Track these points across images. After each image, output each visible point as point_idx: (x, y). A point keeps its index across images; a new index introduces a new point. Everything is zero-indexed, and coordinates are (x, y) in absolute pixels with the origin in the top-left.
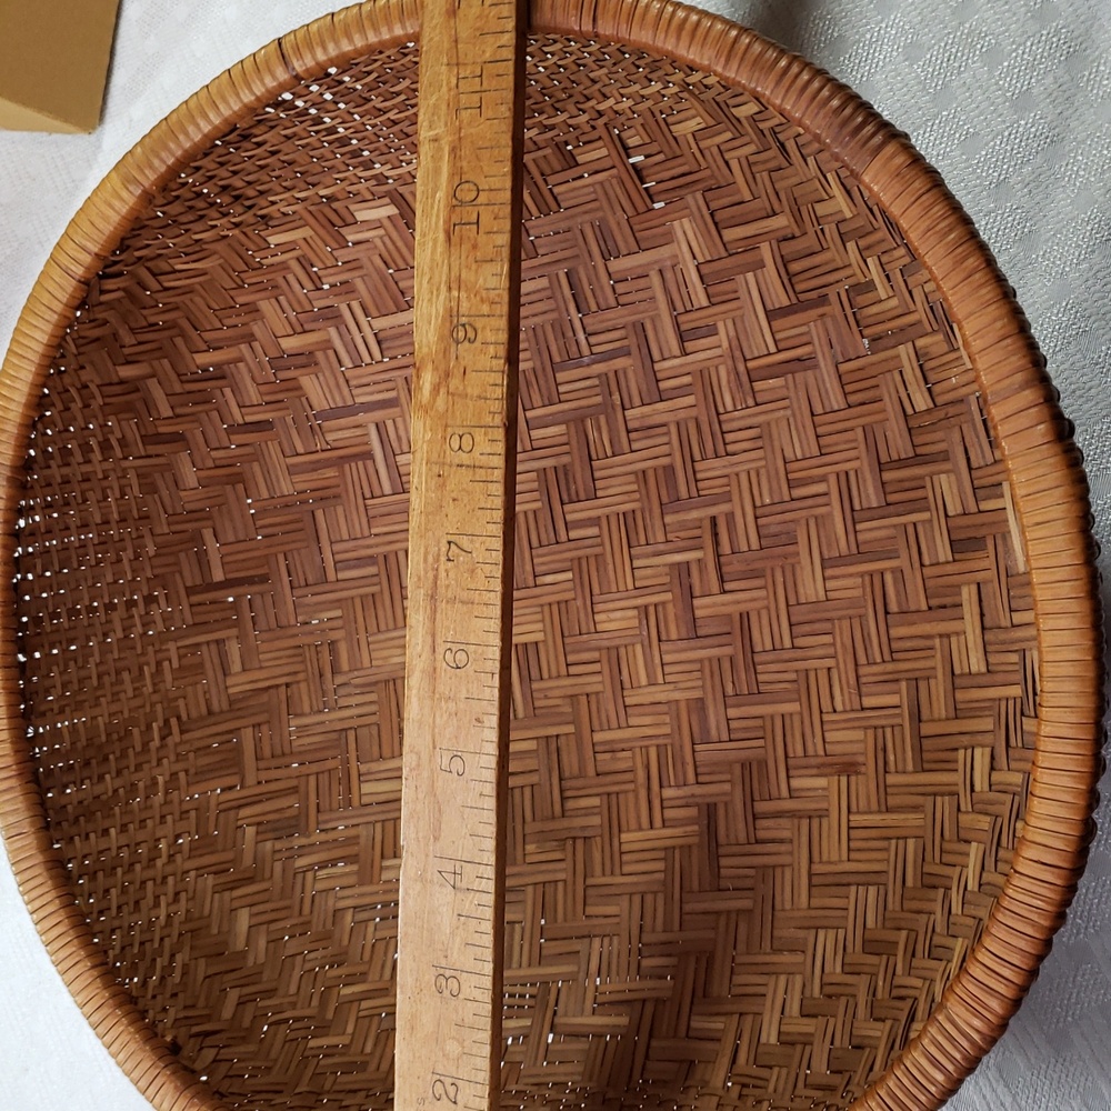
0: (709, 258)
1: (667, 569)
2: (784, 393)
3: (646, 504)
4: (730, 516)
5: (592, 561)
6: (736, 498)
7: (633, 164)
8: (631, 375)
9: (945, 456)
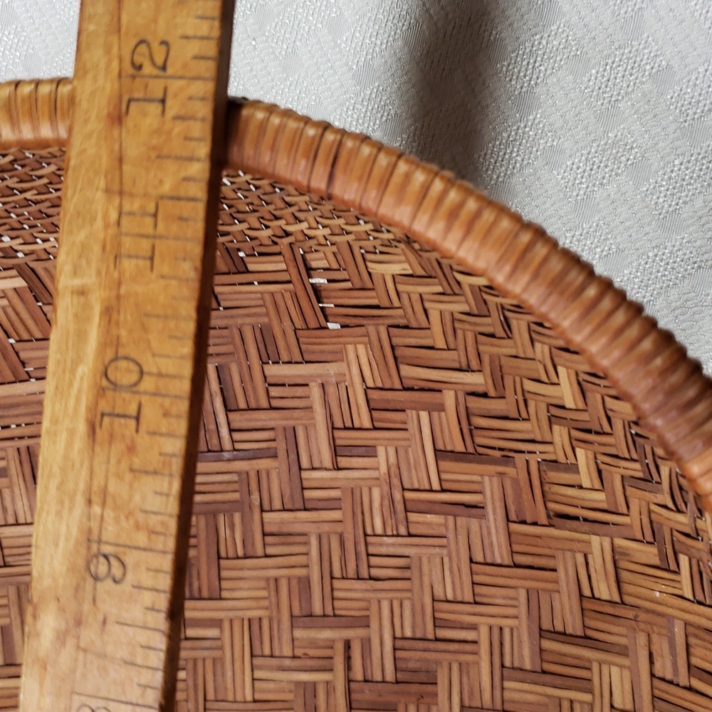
0: (380, 385)
1: (292, 687)
2: (442, 531)
3: (274, 613)
4: (366, 643)
5: (209, 664)
6: (374, 624)
7: (312, 284)
8: (274, 476)
9: (623, 652)
